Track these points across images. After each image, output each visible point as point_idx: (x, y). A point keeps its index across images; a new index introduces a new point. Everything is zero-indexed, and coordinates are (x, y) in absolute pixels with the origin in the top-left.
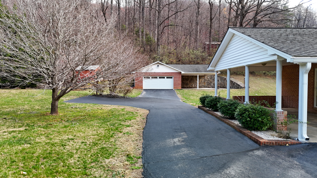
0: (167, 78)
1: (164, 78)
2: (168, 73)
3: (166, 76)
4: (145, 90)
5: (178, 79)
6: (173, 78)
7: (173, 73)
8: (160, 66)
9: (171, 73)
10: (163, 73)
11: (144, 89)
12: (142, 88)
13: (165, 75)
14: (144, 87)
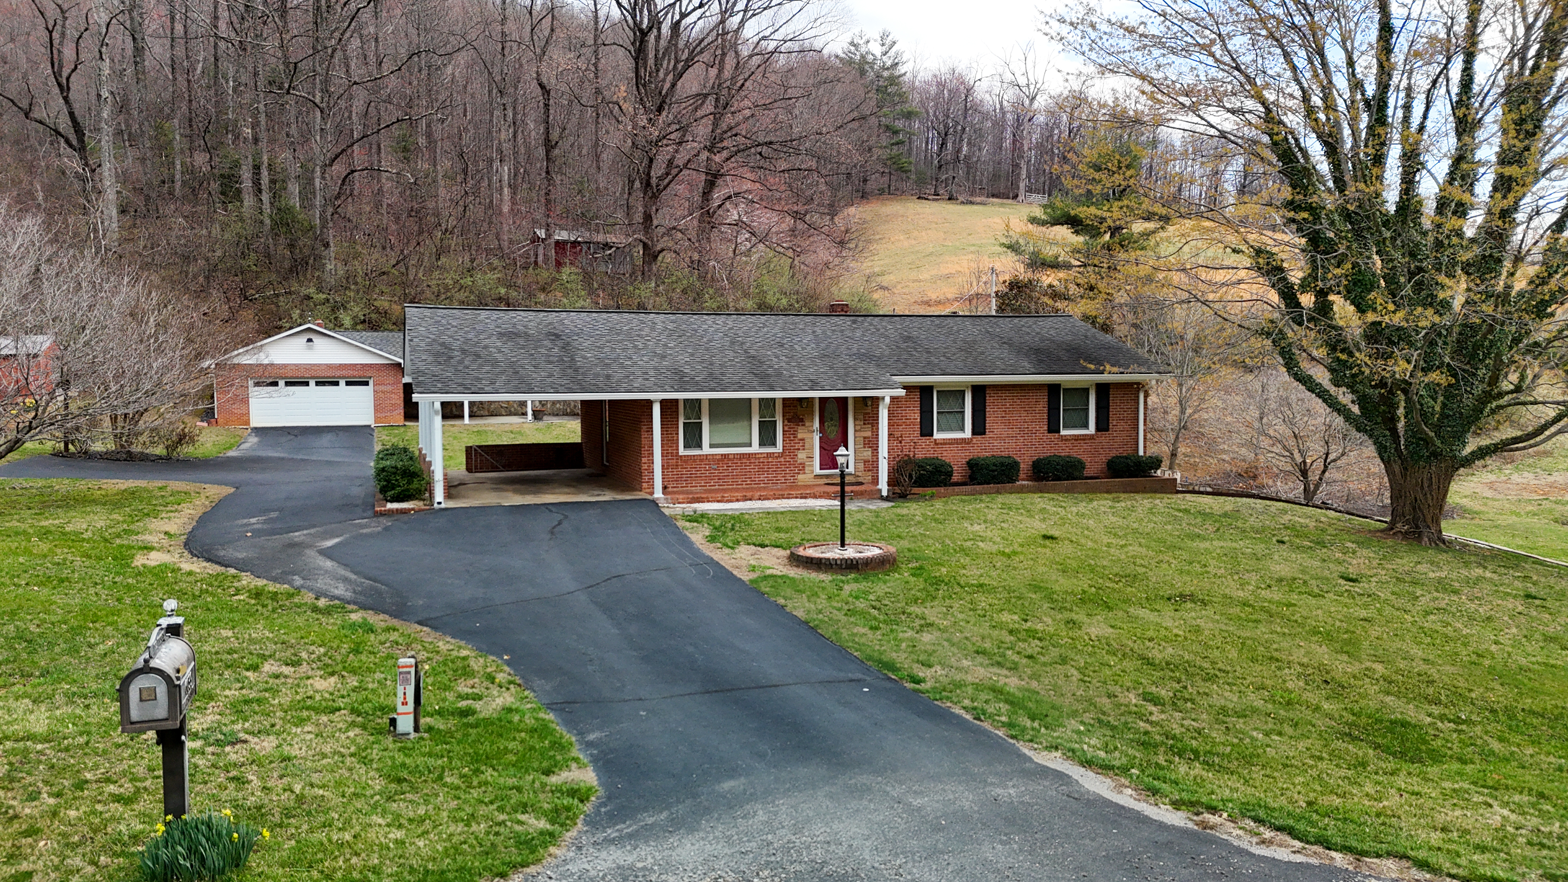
0: (348, 383)
1: (336, 384)
2: (351, 365)
3: (343, 377)
4: (258, 431)
5: (389, 388)
6: (371, 382)
7: (370, 366)
8: (317, 340)
9: (364, 366)
10: (330, 366)
11: (256, 428)
12: (247, 422)
13: (338, 374)
14: (256, 421)
